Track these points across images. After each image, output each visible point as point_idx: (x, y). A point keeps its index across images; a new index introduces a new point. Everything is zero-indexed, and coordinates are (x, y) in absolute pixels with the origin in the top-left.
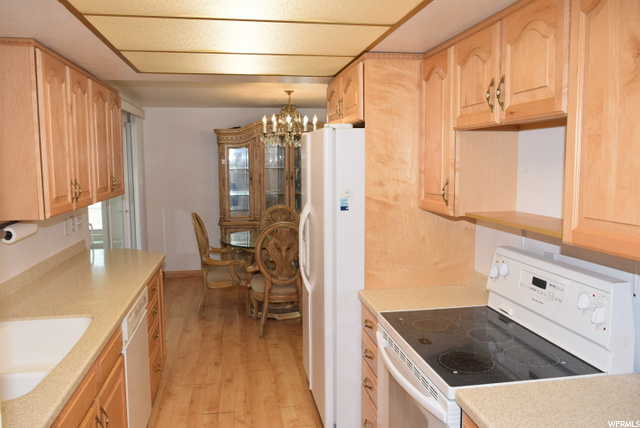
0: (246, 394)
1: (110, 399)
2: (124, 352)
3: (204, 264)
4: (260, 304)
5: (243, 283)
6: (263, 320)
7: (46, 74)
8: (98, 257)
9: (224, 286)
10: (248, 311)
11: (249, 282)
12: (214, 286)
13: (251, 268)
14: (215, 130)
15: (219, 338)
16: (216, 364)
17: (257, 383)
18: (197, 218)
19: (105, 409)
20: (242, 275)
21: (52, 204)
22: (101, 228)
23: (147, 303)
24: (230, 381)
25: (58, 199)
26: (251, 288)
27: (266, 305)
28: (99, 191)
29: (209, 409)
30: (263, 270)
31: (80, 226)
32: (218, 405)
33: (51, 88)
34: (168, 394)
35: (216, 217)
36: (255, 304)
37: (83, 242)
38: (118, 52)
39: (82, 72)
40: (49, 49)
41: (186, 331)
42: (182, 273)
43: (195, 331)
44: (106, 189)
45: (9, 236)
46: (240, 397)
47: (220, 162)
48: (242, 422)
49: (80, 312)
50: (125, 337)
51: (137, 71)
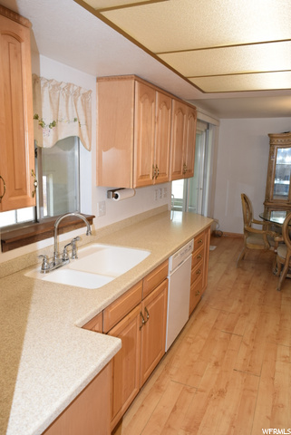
0: (255, 327)
1: (153, 304)
2: (169, 277)
3: (245, 231)
4: (282, 266)
5: (272, 248)
6: (282, 278)
7: (140, 98)
8: (177, 217)
9: (258, 248)
10: (274, 269)
11: (276, 248)
12: (251, 247)
13: (277, 239)
14: (269, 135)
15: (247, 284)
16: (240, 301)
17: (266, 322)
18: (245, 198)
19: (148, 309)
20: (272, 243)
21: (138, 179)
22: (182, 197)
23: (192, 250)
24: (246, 314)
25: (142, 176)
26: (276, 253)
27: (286, 268)
28: (173, 174)
29: (227, 329)
30: (287, 241)
31: (165, 196)
32: (233, 329)
33: (144, 106)
34: (203, 312)
35: (263, 199)
36: (279, 266)
37: (167, 206)
38: (186, 79)
39: (168, 95)
40: (145, 81)
41: (226, 273)
42: (234, 235)
43: (233, 275)
44: (180, 172)
45: (116, 197)
46: (250, 327)
47: (270, 159)
48: (247, 345)
49: (145, 248)
50: (170, 268)
51: (203, 92)
